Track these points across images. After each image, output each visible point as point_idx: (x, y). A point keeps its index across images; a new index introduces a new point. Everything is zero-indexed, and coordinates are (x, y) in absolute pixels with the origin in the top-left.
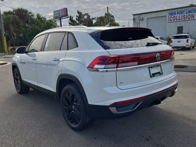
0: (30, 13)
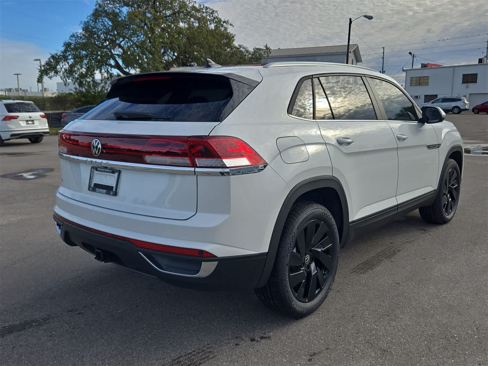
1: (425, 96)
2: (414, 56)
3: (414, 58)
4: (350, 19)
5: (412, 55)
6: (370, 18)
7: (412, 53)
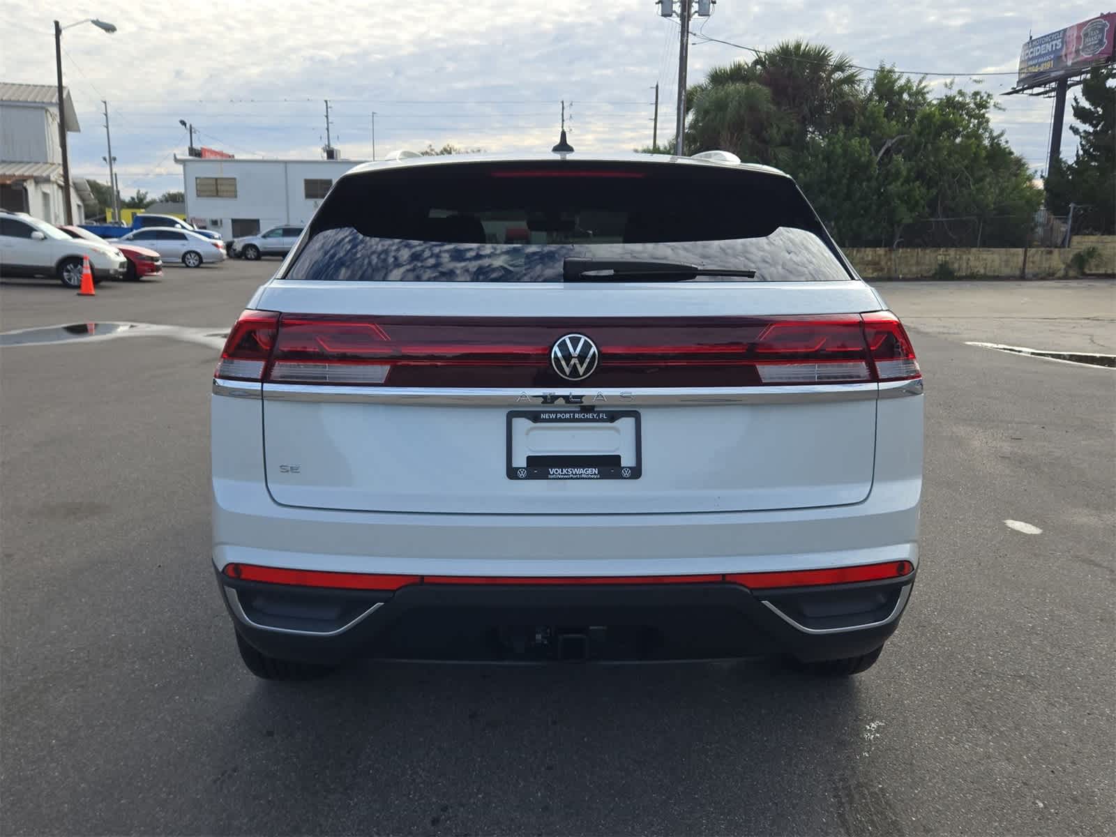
0: (840, 67)
1: (234, 221)
2: (193, 130)
3: (193, 134)
4: (57, 24)
5: (188, 126)
6: (110, 28)
7: (186, 121)
